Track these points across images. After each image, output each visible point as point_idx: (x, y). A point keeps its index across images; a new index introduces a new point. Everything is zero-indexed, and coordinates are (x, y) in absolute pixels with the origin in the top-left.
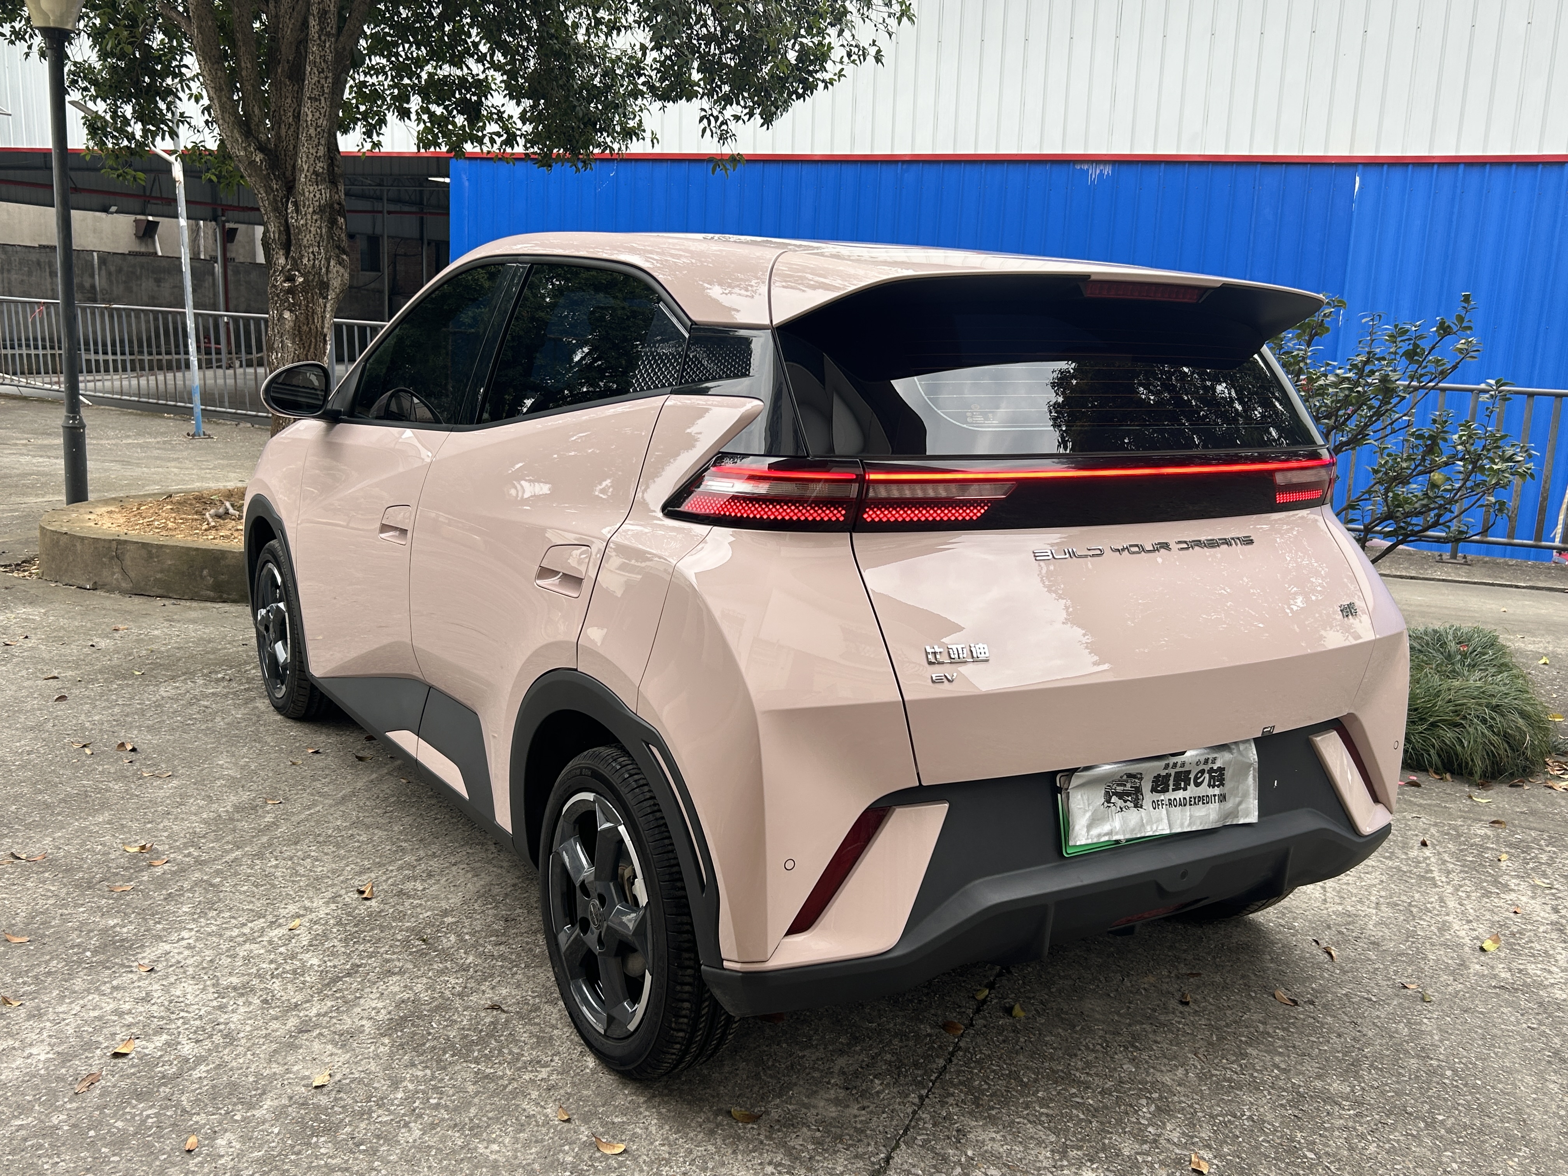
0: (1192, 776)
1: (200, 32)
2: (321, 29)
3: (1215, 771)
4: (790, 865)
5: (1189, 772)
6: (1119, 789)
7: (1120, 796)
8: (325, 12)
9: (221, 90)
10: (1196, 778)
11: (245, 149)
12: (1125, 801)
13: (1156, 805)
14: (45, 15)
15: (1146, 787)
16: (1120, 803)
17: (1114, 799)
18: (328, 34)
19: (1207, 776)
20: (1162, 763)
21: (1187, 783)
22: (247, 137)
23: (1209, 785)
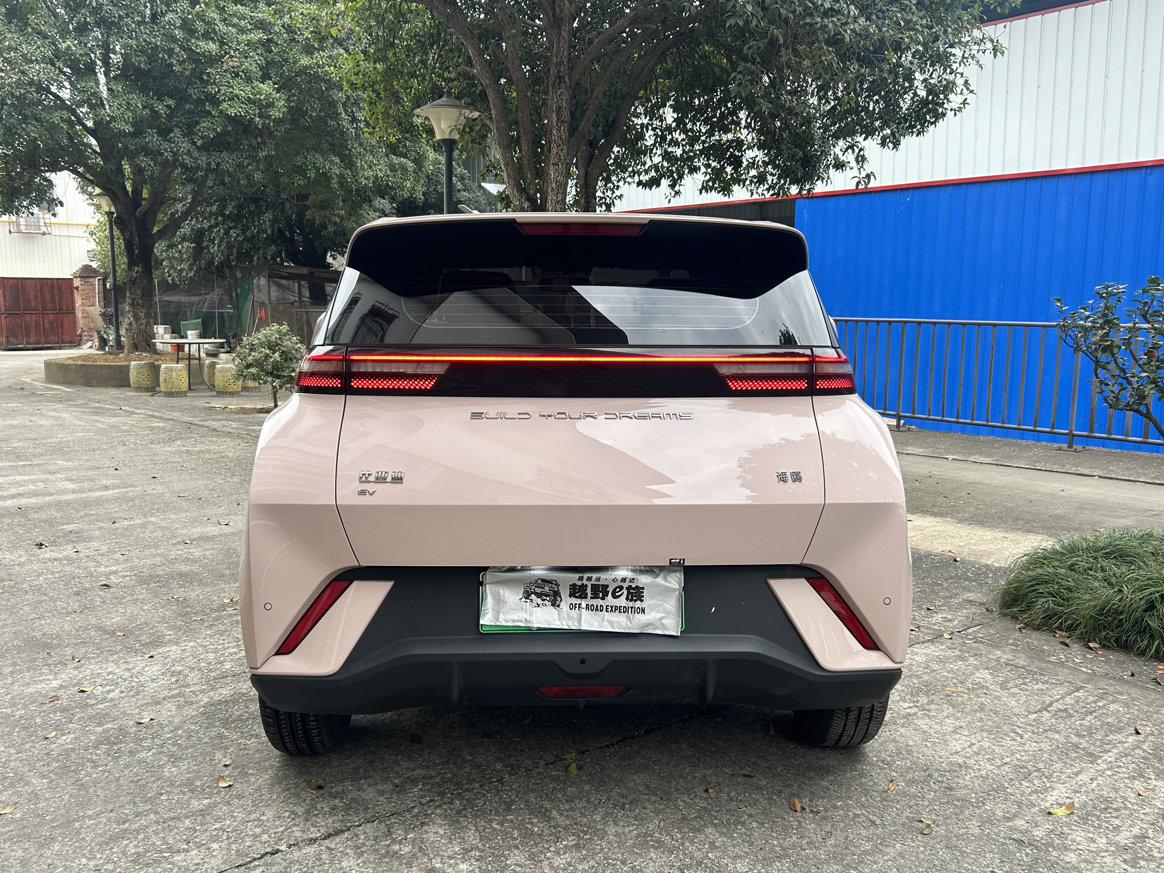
0: (610, 589)
1: (497, 131)
2: (558, 119)
3: (634, 589)
4: (268, 606)
5: (607, 586)
6: (538, 590)
7: (539, 595)
8: (560, 108)
9: (508, 165)
10: (614, 592)
11: (519, 200)
12: (543, 600)
13: (572, 607)
14: (443, 132)
15: (565, 592)
16: (539, 601)
17: (533, 597)
18: (563, 122)
19: (625, 592)
20: (577, 576)
21: (606, 594)
22: (521, 193)
23: (627, 599)
